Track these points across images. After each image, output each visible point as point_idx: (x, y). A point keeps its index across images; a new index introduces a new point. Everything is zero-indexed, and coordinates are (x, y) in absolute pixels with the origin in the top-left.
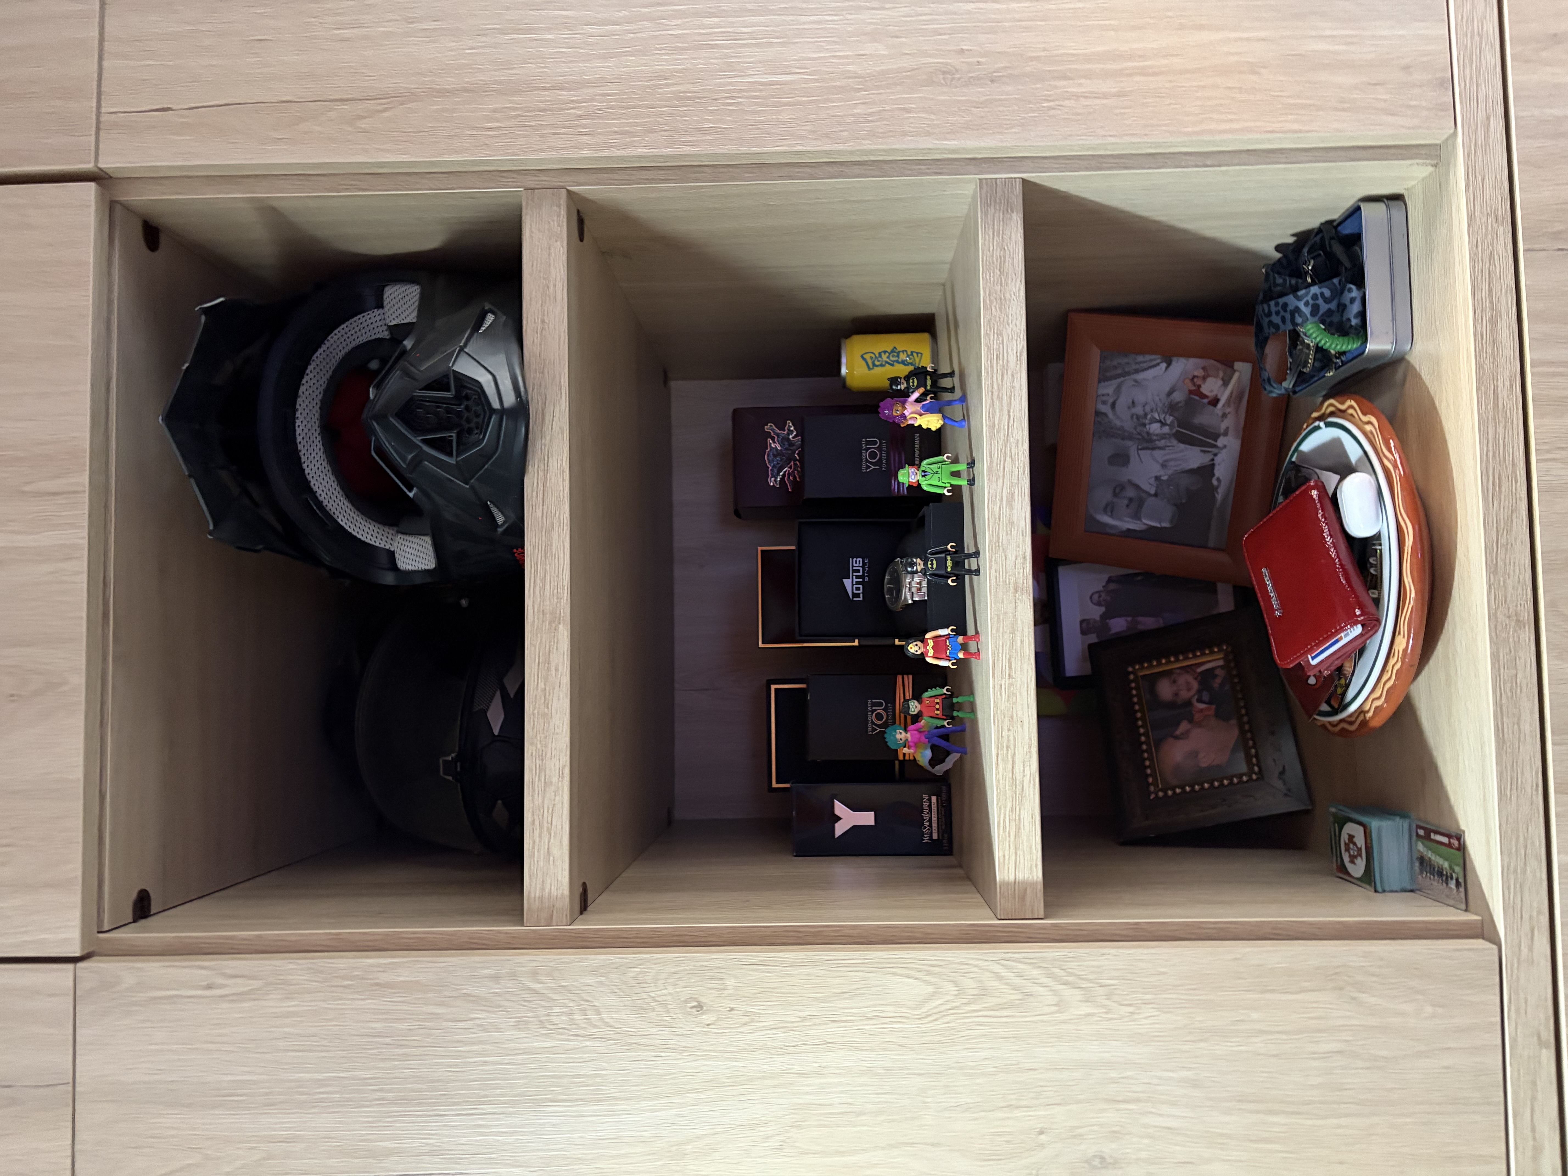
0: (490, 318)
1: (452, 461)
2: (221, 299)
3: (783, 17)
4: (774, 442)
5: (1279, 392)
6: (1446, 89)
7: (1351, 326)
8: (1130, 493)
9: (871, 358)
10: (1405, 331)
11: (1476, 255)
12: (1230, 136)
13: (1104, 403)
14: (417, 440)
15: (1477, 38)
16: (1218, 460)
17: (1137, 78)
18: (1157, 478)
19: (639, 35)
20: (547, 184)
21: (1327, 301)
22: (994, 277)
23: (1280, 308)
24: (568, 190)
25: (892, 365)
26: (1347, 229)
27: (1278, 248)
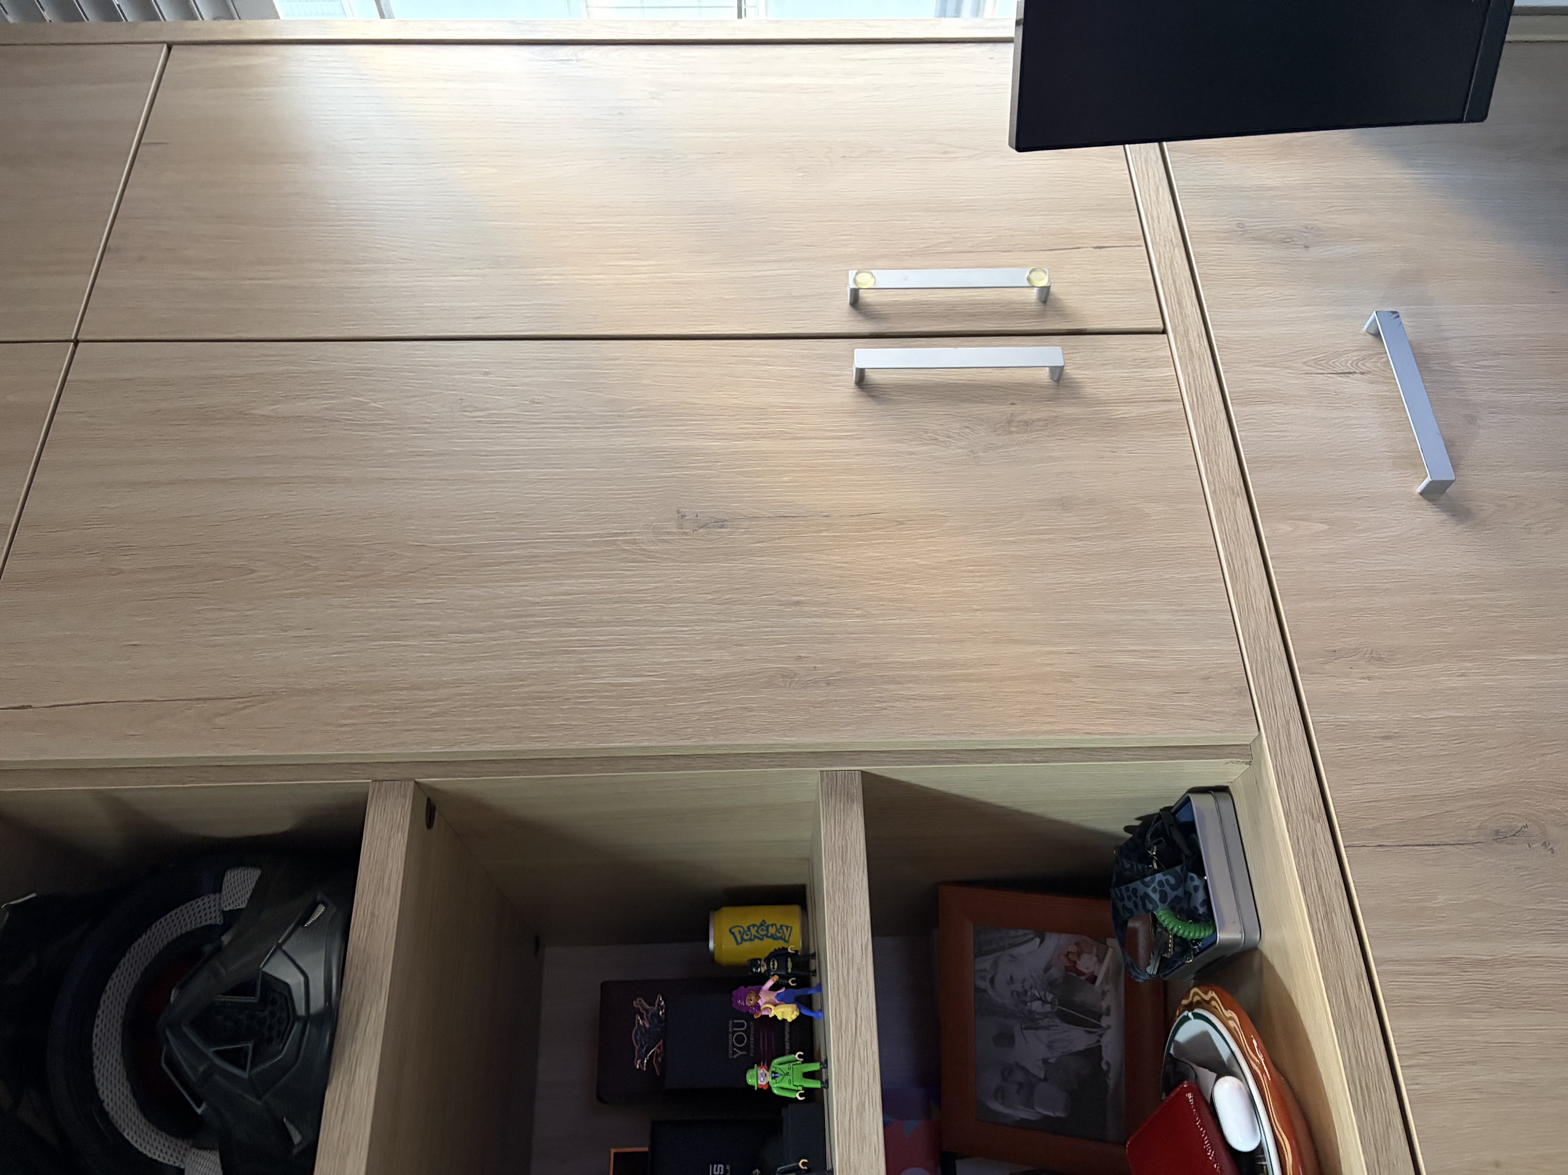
0: (321, 909)
1: (245, 1075)
2: (33, 895)
3: (636, 628)
4: (642, 1019)
5: (1144, 978)
6: (1245, 696)
7: (1200, 915)
8: (1019, 1077)
9: (740, 932)
10: (1252, 923)
11: (1299, 850)
12: (1052, 737)
13: (983, 978)
14: (210, 1051)
15: (1265, 653)
16: (1104, 1042)
17: (961, 684)
18: (1045, 1061)
19: (499, 642)
20: (395, 776)
21: (1173, 888)
22: (836, 867)
23: (1130, 893)
24: (416, 782)
25: (762, 939)
26: (1182, 817)
27: (1128, 829)
